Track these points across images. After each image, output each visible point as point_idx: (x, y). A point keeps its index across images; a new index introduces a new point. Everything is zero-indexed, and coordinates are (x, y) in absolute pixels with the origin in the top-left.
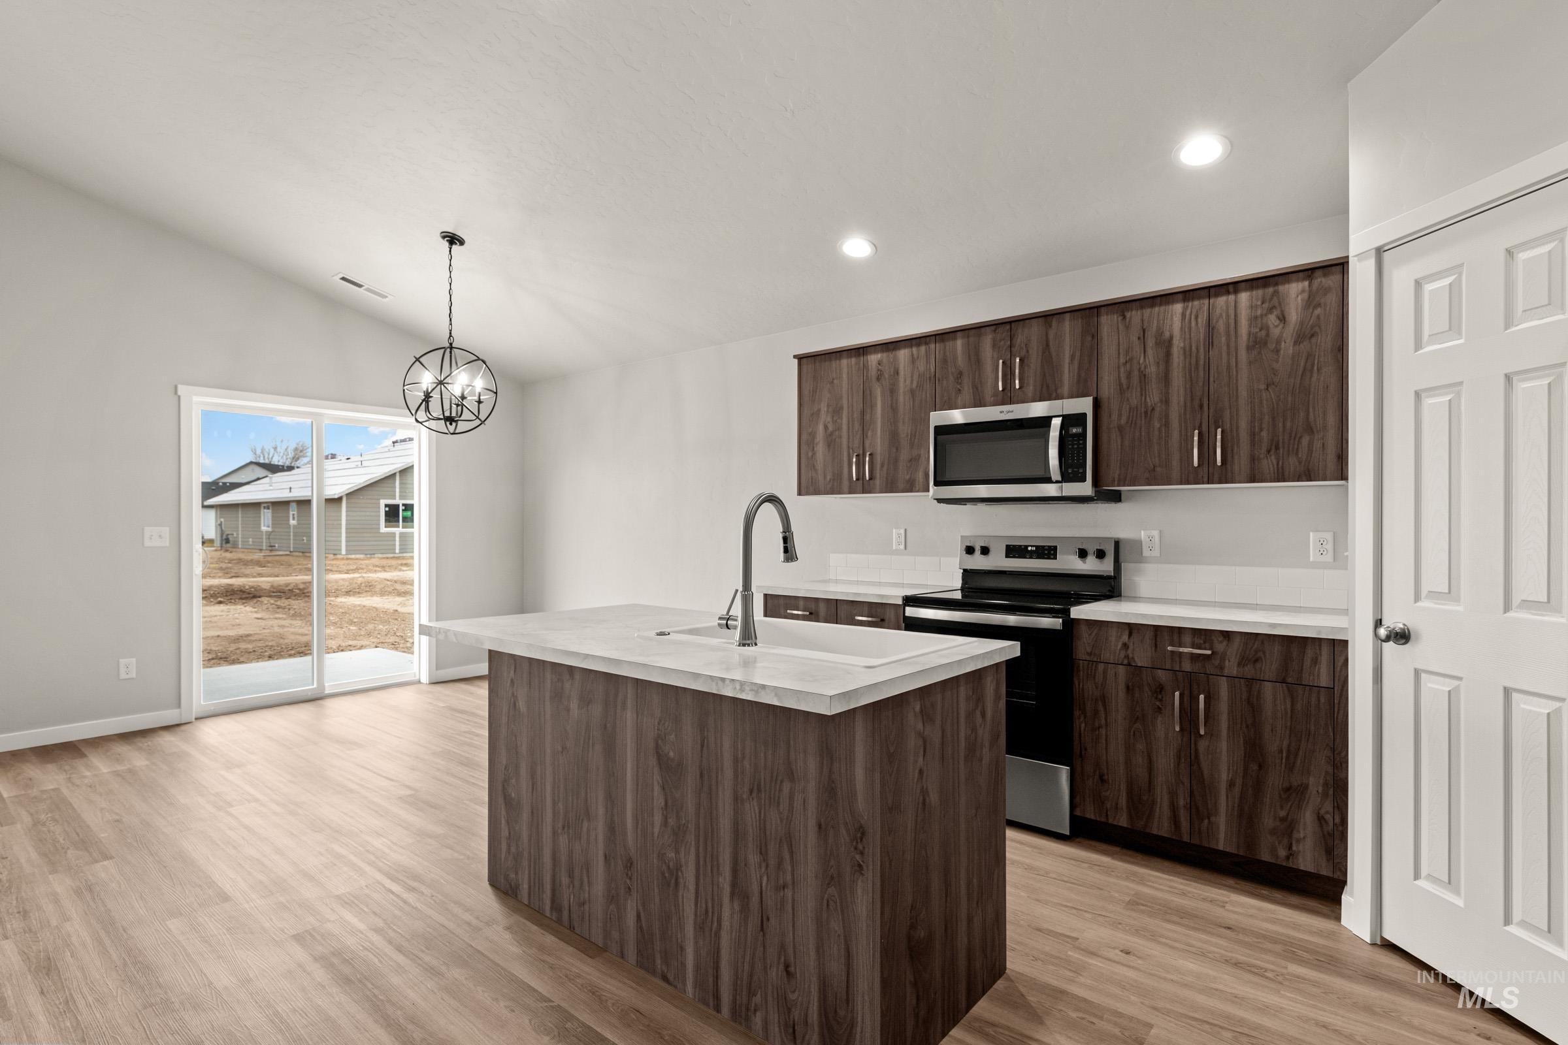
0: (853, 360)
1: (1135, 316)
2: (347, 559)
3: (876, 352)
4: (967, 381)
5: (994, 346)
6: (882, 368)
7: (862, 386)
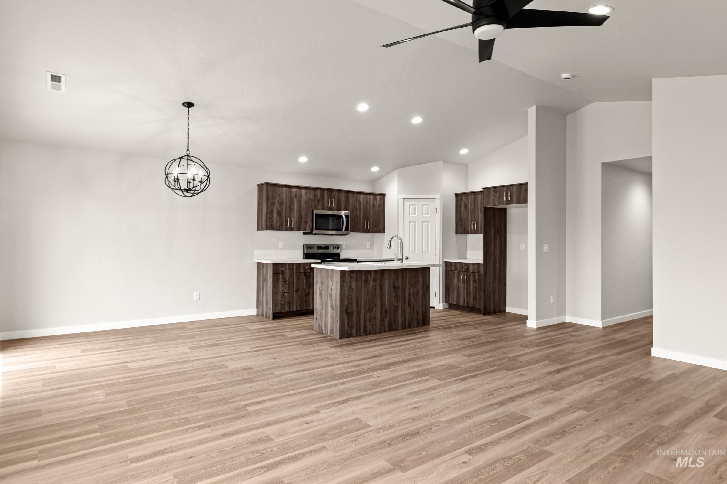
0: (287, 189)
1: (355, 195)
3: (295, 188)
4: (320, 202)
5: (327, 195)
6: (297, 194)
7: (290, 198)
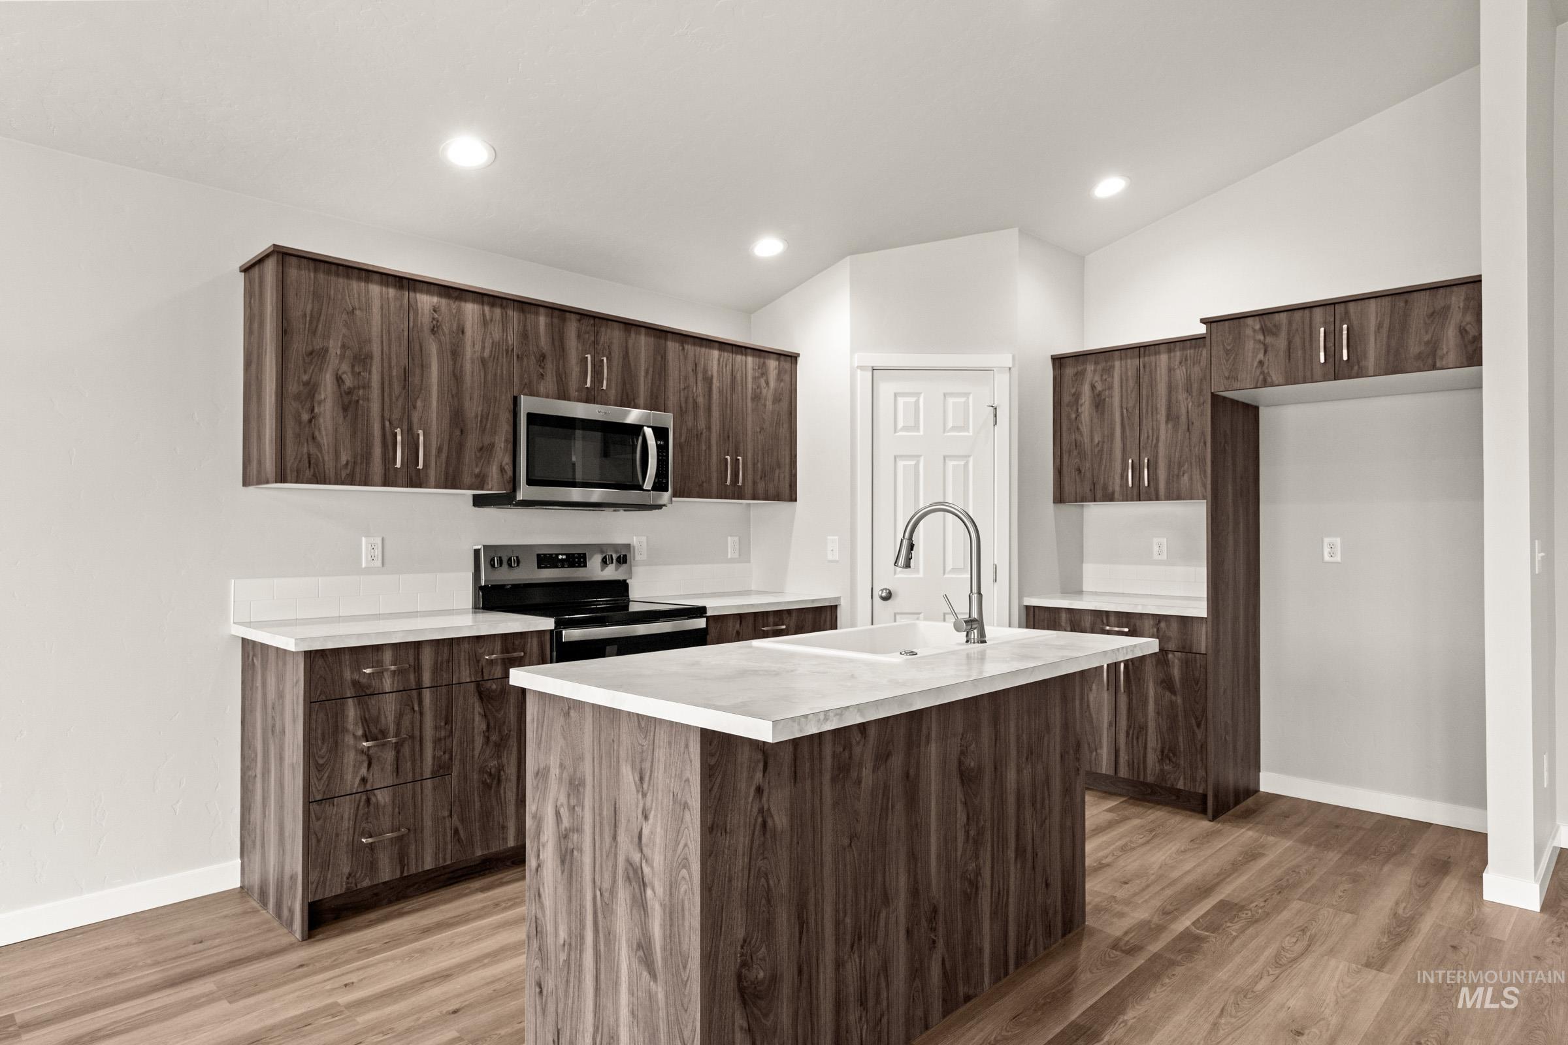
1: (689, 348)
3: (428, 292)
4: (550, 366)
5: (579, 337)
6: (440, 319)
7: (406, 333)
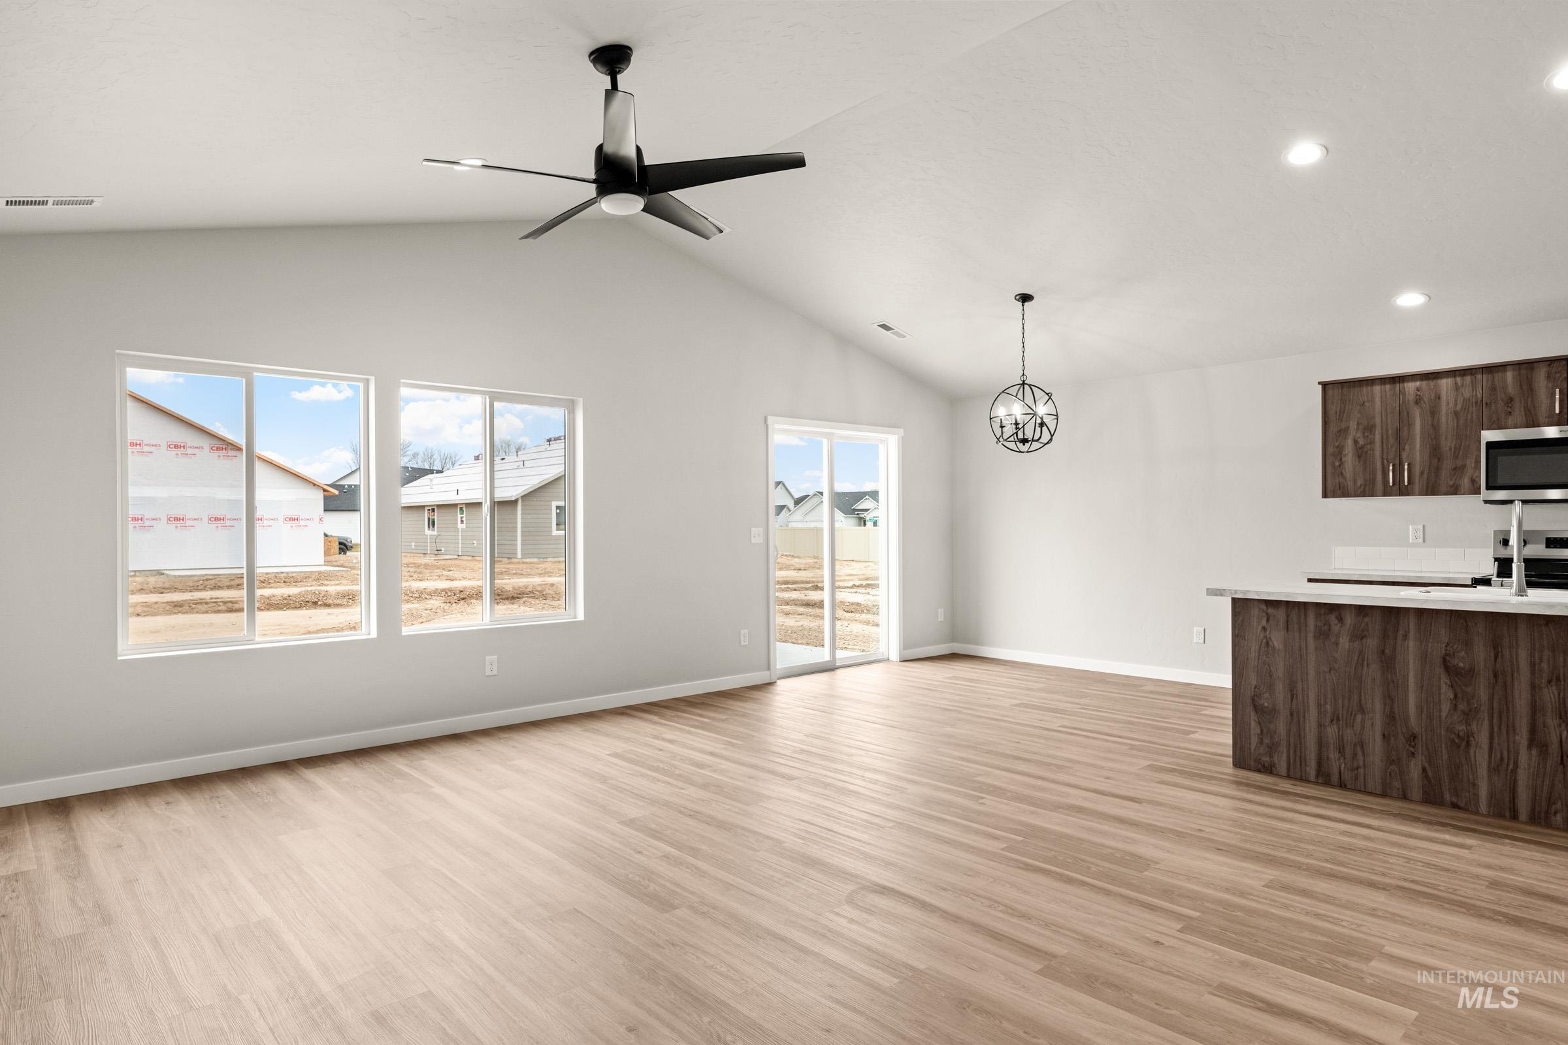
0: (1388, 387)
2: (523, 563)
3: (1414, 380)
4: (1518, 405)
5: (1548, 377)
6: (1421, 394)
7: (1398, 408)
